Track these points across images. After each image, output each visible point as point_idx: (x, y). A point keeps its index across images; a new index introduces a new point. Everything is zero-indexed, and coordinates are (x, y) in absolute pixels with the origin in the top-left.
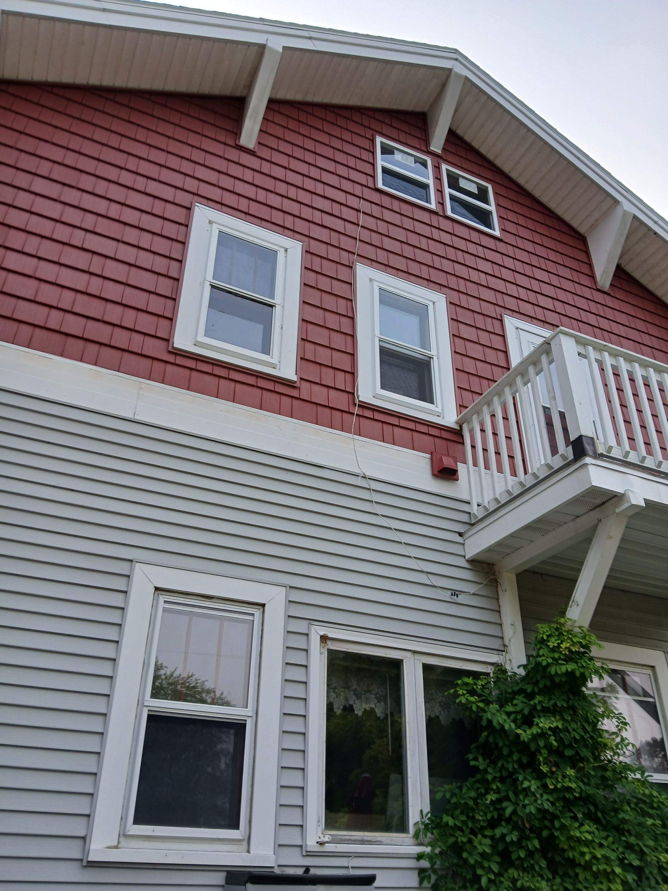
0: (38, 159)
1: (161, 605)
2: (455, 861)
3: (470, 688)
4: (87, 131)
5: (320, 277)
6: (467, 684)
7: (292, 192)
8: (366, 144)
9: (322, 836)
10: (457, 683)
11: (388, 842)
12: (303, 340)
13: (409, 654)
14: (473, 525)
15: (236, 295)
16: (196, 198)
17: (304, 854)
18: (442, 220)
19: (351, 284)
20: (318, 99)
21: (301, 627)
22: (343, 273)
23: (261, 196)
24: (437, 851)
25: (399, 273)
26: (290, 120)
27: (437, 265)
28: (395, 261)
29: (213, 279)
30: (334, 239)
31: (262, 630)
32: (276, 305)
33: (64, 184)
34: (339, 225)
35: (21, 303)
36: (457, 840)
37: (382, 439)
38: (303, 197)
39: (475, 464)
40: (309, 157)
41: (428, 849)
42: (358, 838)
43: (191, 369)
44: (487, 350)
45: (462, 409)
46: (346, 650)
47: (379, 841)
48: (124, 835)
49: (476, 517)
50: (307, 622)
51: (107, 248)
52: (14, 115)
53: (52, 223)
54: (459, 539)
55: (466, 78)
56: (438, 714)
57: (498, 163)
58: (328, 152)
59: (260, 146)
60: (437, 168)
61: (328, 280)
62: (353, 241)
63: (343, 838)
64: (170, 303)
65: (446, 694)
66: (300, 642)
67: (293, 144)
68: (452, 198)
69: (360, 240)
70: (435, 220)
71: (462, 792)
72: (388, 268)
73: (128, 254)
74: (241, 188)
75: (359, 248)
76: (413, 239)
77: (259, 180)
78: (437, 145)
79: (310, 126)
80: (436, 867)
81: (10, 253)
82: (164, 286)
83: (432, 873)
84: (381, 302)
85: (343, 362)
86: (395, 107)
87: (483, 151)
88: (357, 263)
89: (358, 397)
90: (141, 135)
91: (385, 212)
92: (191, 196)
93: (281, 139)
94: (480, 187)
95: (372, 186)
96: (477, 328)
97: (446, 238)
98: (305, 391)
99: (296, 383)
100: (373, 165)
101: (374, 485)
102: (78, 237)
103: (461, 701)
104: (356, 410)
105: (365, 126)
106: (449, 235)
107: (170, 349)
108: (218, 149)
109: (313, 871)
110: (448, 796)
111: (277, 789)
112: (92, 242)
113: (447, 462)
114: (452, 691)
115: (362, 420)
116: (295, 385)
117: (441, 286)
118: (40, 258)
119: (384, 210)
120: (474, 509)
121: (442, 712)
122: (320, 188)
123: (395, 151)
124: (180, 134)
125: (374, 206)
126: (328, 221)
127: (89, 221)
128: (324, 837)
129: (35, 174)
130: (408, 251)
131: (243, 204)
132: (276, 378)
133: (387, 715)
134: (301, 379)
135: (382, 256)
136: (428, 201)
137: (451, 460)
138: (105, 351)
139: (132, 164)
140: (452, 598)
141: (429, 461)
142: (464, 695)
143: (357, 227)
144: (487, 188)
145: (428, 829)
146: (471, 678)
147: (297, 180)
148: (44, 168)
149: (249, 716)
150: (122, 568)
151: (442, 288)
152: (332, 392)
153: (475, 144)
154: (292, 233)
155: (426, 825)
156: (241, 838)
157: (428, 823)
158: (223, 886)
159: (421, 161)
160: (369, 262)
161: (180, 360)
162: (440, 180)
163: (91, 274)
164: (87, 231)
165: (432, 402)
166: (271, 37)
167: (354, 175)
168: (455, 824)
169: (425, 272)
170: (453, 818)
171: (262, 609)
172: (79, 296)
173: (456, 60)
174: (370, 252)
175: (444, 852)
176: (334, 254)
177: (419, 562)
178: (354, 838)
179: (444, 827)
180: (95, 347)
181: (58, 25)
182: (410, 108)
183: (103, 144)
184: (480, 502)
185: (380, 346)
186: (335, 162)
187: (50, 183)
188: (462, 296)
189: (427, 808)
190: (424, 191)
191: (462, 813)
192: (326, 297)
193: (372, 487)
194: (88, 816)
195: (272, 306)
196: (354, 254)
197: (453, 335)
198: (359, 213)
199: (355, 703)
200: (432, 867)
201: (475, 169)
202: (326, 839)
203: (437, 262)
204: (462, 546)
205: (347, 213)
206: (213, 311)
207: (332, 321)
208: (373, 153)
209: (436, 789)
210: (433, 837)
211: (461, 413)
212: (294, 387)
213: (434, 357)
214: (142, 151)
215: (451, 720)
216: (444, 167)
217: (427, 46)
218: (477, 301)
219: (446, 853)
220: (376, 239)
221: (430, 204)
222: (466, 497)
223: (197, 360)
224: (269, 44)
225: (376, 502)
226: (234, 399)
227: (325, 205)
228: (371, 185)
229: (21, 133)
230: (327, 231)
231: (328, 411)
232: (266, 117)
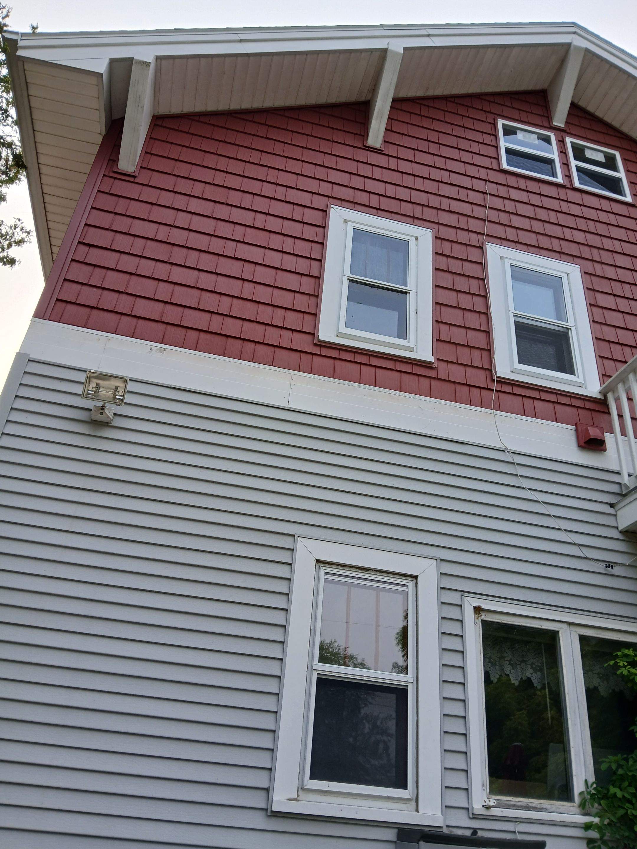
0: (192, 182)
1: (323, 576)
2: (627, 834)
3: (630, 660)
4: (231, 151)
5: (451, 261)
6: (627, 656)
7: (420, 184)
8: (487, 128)
9: (487, 800)
10: (617, 655)
11: (553, 810)
12: (438, 322)
13: (564, 626)
14: (625, 495)
15: (372, 286)
16: (331, 199)
17: (471, 816)
18: (569, 192)
19: (482, 264)
20: (438, 92)
21: (455, 598)
22: (474, 255)
23: (391, 190)
24: (606, 822)
25: (530, 248)
26: (413, 116)
27: (568, 237)
28: (524, 237)
29: (350, 273)
30: (463, 222)
31: (417, 601)
32: (411, 292)
33: (215, 202)
34: (466, 209)
35: (187, 311)
36: (627, 813)
37: (523, 413)
38: (430, 186)
39: (624, 433)
40: (433, 148)
41: (596, 820)
42: (524, 804)
43: (335, 358)
44: (627, 317)
45: (605, 378)
46: (500, 621)
47: (545, 808)
48: (302, 788)
49: (626, 486)
50: (460, 593)
51: (256, 254)
52: (169, 145)
53: (208, 238)
54: (610, 510)
55: (587, 51)
56: (597, 685)
57: (625, 129)
58: (452, 142)
59: (387, 144)
60: (561, 142)
61: (459, 262)
62: (482, 222)
63: (508, 803)
64: (313, 299)
65: (606, 665)
66: (454, 613)
67: (417, 138)
68: (579, 169)
69: (488, 221)
70: (563, 194)
71: (628, 765)
72: (518, 245)
73: (274, 259)
74: (370, 185)
75: (489, 228)
76: (542, 214)
77: (388, 176)
78: (559, 121)
79: (433, 119)
80: (605, 838)
81: (175, 268)
82: (307, 285)
83: (601, 844)
84: (513, 278)
85: (479, 340)
86: (515, 89)
87: (607, 119)
88: (487, 243)
89: (496, 373)
90: (278, 148)
91: (512, 191)
92: (327, 199)
93: (405, 135)
94: (607, 156)
95: (497, 168)
96: (615, 295)
97: (576, 210)
98: (443, 370)
99: (433, 364)
100: (496, 147)
101: (518, 459)
102: (230, 248)
103: (622, 673)
104: (495, 386)
105: (485, 111)
106: (579, 207)
107: (316, 342)
108: (348, 152)
109: (480, 834)
110: (614, 767)
111: (441, 753)
112: (243, 252)
113: (594, 432)
114: (612, 663)
115: (501, 395)
116: (433, 366)
117: (573, 258)
118: (200, 270)
119: (510, 190)
120: (626, 479)
121: (601, 683)
122: (446, 176)
123: (518, 131)
124: (313, 143)
125: (500, 187)
126: (456, 206)
127: (239, 233)
128: (489, 801)
129: (190, 196)
130: (537, 226)
131: (374, 201)
132: (413, 360)
133: (544, 684)
134: (438, 359)
135: (511, 234)
136: (554, 175)
137: (597, 430)
138: (260, 348)
139: (272, 176)
140: (606, 570)
141: (573, 433)
142: (625, 666)
143: (484, 208)
144: (614, 155)
145: (594, 799)
146: (631, 649)
147: (424, 171)
148: (198, 189)
149: (410, 682)
150: (286, 542)
151: (575, 259)
152: (469, 370)
153: (599, 114)
154: (421, 222)
155: (592, 795)
156: (409, 797)
157: (594, 793)
158: (395, 842)
159: (543, 137)
160: (499, 241)
161: (325, 352)
162: (565, 153)
163: (244, 280)
164: (237, 241)
165: (572, 372)
166: (391, 40)
167: (478, 160)
168: (624, 796)
169: (556, 245)
170: (621, 790)
171: (415, 581)
172: (235, 301)
173: (575, 33)
174: (499, 231)
175: (613, 823)
176: (463, 237)
177: (570, 534)
178: (519, 804)
179: (612, 798)
180: (252, 345)
181: (203, 61)
182: (530, 88)
183: (246, 162)
184: (632, 472)
185: (515, 321)
186: (459, 149)
187: (204, 202)
188: (596, 265)
189: (592, 779)
190: (550, 166)
191: (630, 785)
192: (457, 278)
193: (516, 461)
194: (270, 769)
195: (406, 293)
196: (483, 234)
197: (591, 305)
198: (485, 195)
199: (511, 673)
200: (601, 838)
201: (601, 139)
202: (492, 803)
203: (568, 234)
204: (614, 518)
205: (474, 197)
206: (352, 303)
207: (465, 301)
208: (495, 136)
209: (601, 760)
210: (600, 807)
211: (604, 383)
212: (432, 368)
213: (572, 328)
214: (279, 163)
215: (611, 691)
216: (569, 140)
217: (545, 25)
218: (613, 269)
219: (615, 825)
220: (504, 218)
221: (557, 178)
222: (614, 467)
223: (340, 350)
224: (391, 48)
225: (521, 476)
226: (375, 384)
227: (452, 191)
228: (495, 167)
229: (176, 160)
230: (456, 216)
231: (466, 389)
232: (390, 117)
